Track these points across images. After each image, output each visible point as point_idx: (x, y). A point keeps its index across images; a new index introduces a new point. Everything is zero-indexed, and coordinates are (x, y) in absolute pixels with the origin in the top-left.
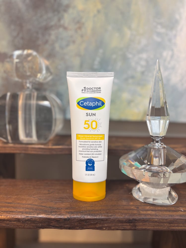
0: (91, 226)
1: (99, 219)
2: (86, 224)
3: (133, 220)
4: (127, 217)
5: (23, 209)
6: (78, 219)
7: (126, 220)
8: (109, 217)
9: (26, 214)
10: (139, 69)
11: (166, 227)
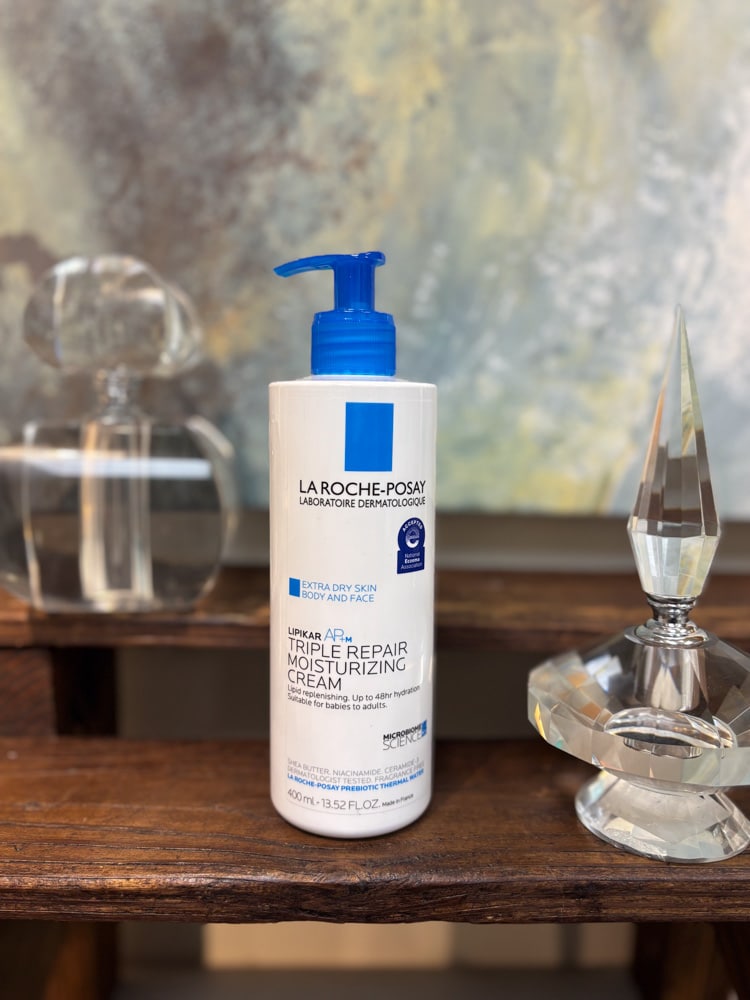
0: (443, 909)
1: (472, 885)
2: (426, 902)
3: (588, 886)
4: (569, 875)
5: (198, 854)
6: (398, 886)
7: (565, 889)
8: (505, 879)
9: (215, 870)
10: (585, 318)
11: (705, 909)
